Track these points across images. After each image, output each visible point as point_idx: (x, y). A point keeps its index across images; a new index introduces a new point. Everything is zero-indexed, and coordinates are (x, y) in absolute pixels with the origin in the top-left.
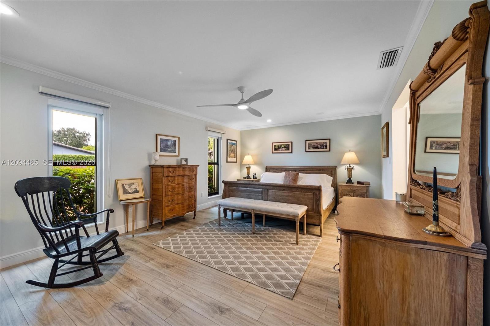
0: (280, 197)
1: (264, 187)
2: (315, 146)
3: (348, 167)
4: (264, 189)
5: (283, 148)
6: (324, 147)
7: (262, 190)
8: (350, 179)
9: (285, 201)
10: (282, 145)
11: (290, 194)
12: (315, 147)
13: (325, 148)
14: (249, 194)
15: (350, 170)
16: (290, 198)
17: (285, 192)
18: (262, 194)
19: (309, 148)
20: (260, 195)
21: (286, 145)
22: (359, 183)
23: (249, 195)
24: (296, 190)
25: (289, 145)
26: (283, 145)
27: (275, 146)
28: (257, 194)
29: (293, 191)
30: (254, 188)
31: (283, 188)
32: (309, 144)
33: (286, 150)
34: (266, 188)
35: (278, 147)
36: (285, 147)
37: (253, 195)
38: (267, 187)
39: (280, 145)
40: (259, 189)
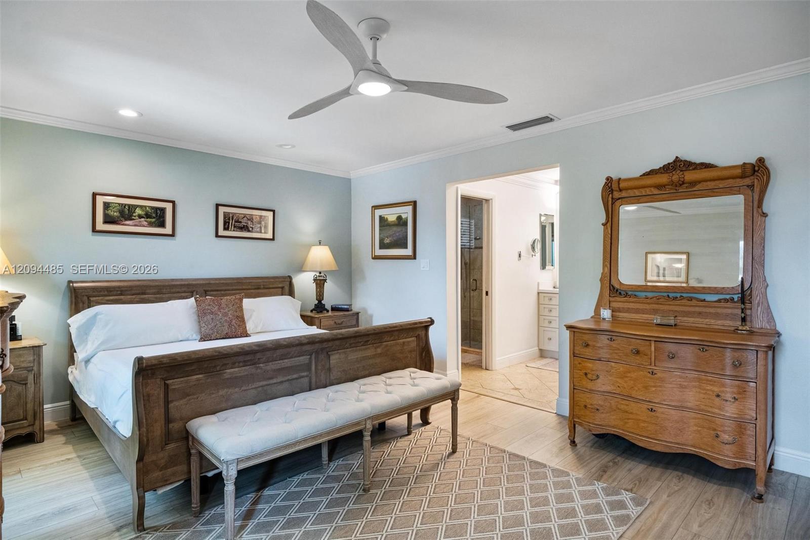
0: (358, 366)
1: (317, 346)
2: (240, 222)
3: (318, 278)
4: (317, 353)
5: (140, 217)
6: (261, 228)
7: (309, 357)
8: (320, 301)
9: (367, 372)
10: (138, 206)
11: (379, 351)
12: (241, 225)
13: (263, 231)
14: (264, 383)
15: (320, 283)
16: (378, 360)
17: (369, 348)
18: (309, 370)
19: (226, 228)
20: (305, 374)
21: (152, 208)
22: (334, 309)
23: (265, 388)
24: (390, 337)
25: (163, 210)
26: (141, 207)
27: (107, 205)
28: (295, 376)
29: (384, 340)
30: (282, 358)
31: (365, 339)
32: (226, 215)
33: (151, 225)
34: (322, 349)
35: (122, 212)
36: (148, 216)
37: (282, 382)
38: (325, 345)
39: (129, 206)
40: (302, 358)
